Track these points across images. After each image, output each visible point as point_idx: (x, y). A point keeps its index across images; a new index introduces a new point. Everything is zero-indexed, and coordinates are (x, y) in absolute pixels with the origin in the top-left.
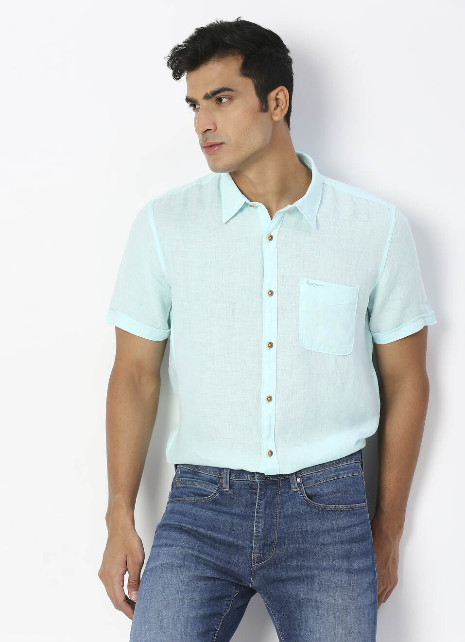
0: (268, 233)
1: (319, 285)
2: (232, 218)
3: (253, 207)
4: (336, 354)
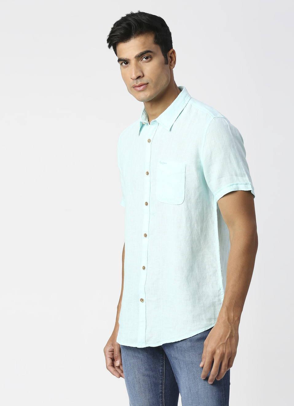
0: (148, 138)
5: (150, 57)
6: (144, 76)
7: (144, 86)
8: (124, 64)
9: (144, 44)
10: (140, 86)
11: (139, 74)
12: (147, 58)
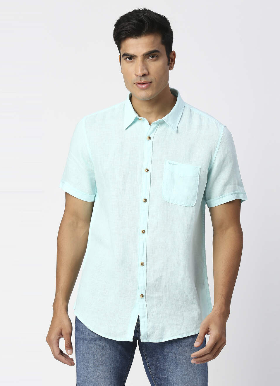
0: (147, 136)
1: (175, 165)
2: (129, 127)
3: (141, 120)
4: (184, 206)
5: (156, 56)
6: (149, 74)
7: (147, 84)
8: (128, 59)
9: (153, 43)
10: (143, 84)
11: (145, 72)
12: (153, 57)
